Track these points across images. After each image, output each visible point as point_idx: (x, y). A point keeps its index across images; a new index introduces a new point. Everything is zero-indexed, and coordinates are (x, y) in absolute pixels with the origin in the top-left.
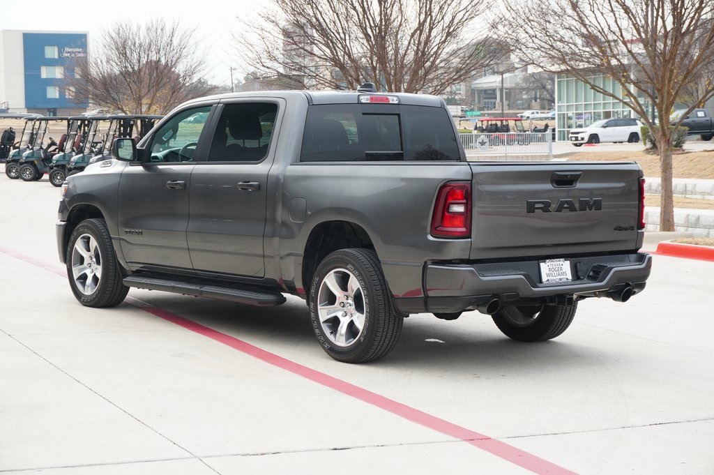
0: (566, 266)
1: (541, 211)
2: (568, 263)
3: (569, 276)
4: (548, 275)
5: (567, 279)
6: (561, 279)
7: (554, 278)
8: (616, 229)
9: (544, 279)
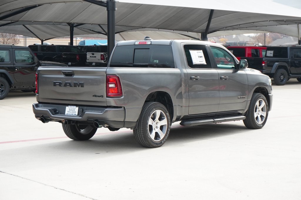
0: (76, 109)
1: (58, 85)
2: (77, 108)
3: (77, 114)
4: (68, 112)
5: (75, 114)
6: (72, 114)
7: (70, 113)
8: (93, 96)
9: (66, 113)
